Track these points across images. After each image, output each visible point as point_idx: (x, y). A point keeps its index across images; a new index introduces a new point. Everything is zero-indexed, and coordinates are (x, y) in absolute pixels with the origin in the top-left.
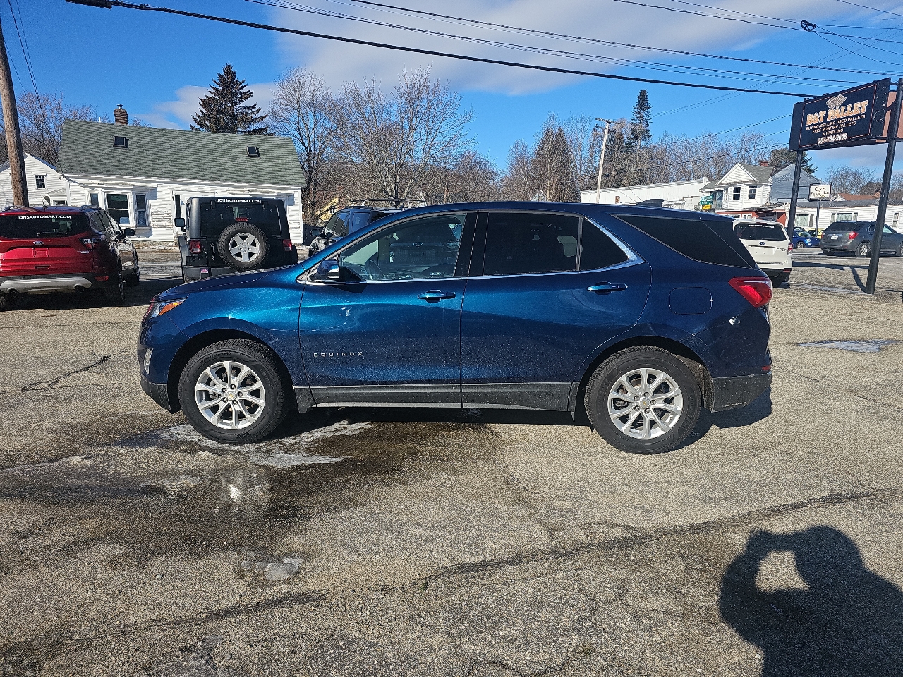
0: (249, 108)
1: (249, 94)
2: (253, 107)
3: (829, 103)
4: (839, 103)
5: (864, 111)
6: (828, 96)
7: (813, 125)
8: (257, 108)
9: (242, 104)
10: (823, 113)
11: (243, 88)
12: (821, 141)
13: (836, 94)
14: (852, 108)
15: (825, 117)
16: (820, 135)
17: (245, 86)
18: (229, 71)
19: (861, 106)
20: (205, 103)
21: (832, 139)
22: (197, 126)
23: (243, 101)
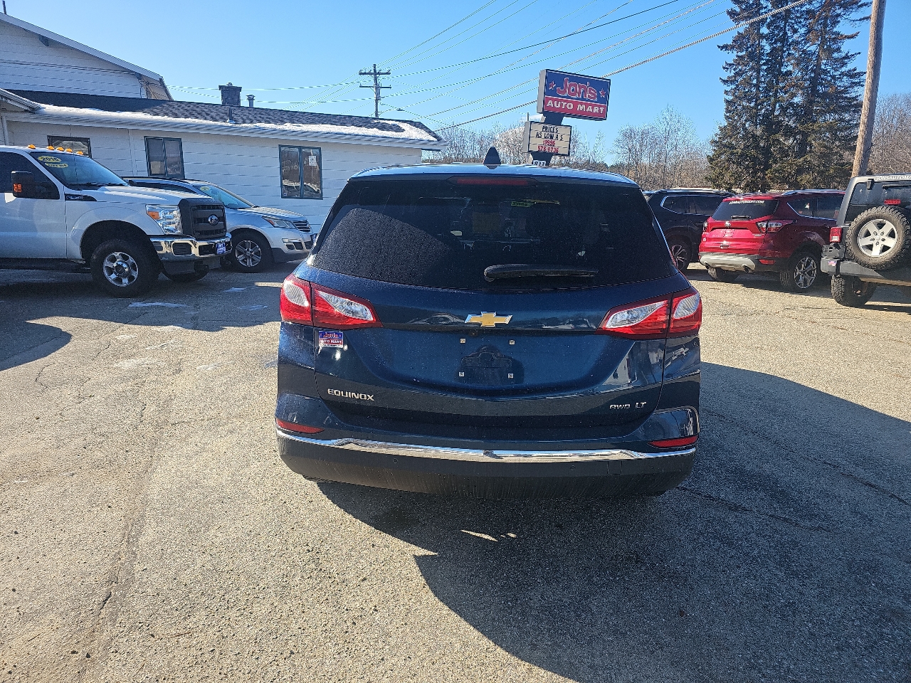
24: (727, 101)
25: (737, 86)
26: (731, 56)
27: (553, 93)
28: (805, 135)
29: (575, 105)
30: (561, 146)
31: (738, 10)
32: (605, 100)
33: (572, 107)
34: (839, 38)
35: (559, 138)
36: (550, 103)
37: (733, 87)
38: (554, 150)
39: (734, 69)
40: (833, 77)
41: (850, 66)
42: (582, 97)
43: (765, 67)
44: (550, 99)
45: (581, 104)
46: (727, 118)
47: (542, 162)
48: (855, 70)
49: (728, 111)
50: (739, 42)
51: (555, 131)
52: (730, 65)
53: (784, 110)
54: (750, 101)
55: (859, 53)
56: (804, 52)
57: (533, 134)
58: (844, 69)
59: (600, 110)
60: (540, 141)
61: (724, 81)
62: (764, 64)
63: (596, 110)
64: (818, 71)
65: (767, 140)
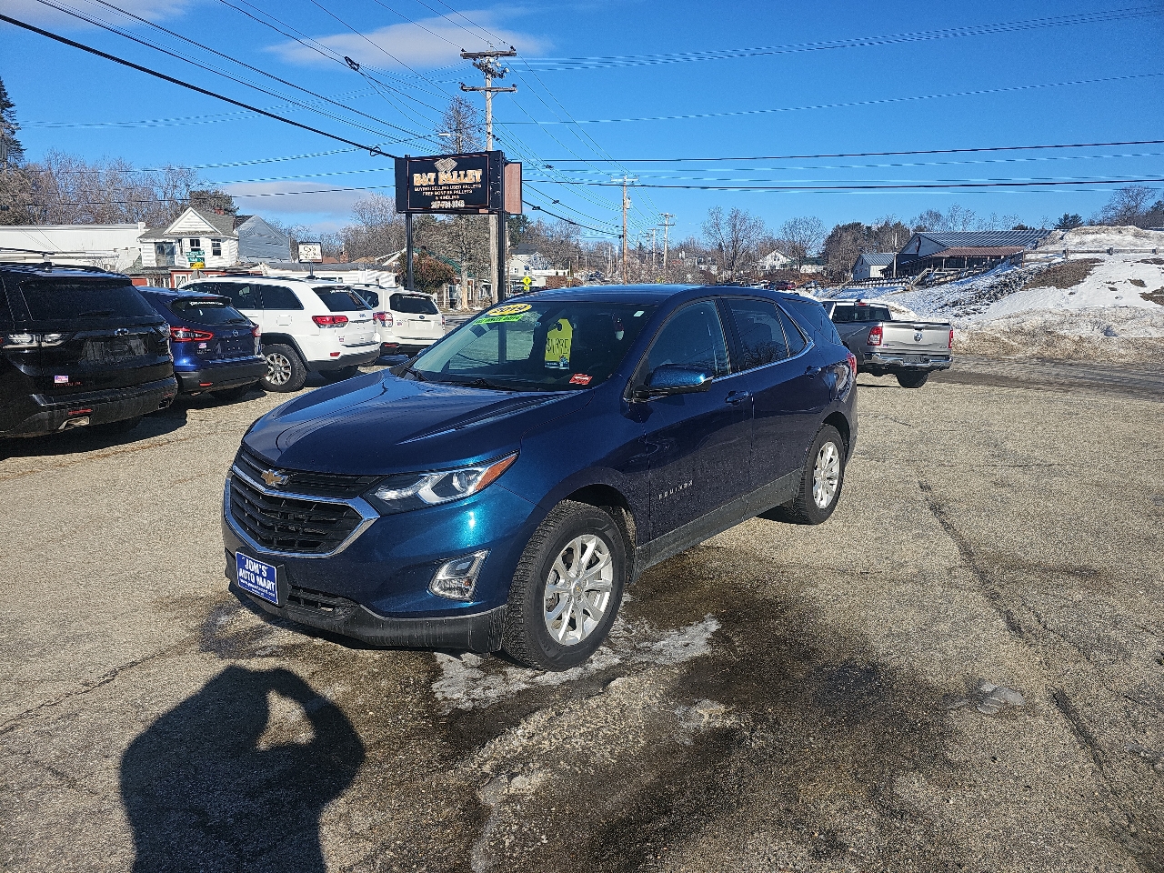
3: (438, 164)
4: (450, 168)
5: (478, 179)
6: (435, 158)
7: (422, 186)
10: (432, 175)
12: (435, 205)
13: (445, 157)
14: (465, 175)
15: (436, 180)
16: (433, 198)
19: (475, 175)
21: (448, 205)
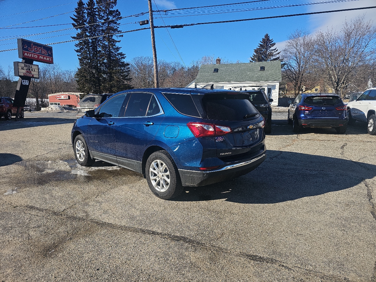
0: (273, 50)
1: (274, 44)
2: (275, 49)
8: (277, 49)
9: (271, 49)
11: (272, 42)
17: (273, 41)
18: (267, 36)
20: (256, 51)
22: (252, 61)
23: (271, 48)
24: (79, 59)
25: (82, 53)
26: (77, 42)
27: (27, 50)
28: (110, 73)
29: (38, 56)
30: (35, 73)
31: (76, 24)
32: (51, 55)
33: (37, 57)
34: (114, 41)
35: (33, 70)
36: (26, 54)
37: (80, 53)
38: (31, 75)
39: (79, 47)
40: (115, 54)
41: (120, 52)
42: (41, 53)
43: (91, 48)
44: (26, 52)
45: (41, 56)
46: (81, 65)
47: (26, 81)
48: (122, 53)
49: (80, 63)
50: (79, 36)
51: (31, 67)
52: (77, 45)
53: (101, 64)
54: (88, 60)
55: (121, 47)
56: (104, 44)
57: (20, 68)
58: (118, 52)
59: (50, 59)
60: (24, 71)
61: (76, 51)
62: (91, 47)
63: (48, 59)
64: (110, 52)
65: (98, 75)
